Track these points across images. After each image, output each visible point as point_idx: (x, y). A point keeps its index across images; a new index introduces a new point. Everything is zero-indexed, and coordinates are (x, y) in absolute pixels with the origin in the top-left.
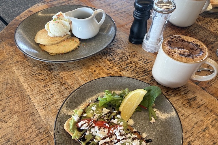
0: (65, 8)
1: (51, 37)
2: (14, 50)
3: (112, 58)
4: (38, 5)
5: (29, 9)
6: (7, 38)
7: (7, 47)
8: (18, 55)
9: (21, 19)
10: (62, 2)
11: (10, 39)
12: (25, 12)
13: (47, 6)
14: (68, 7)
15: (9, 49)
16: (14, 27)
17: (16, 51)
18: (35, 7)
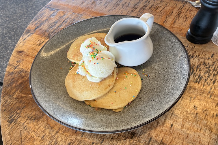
0: (72, 30)
1: (97, 83)
2: (46, 125)
3: (197, 77)
4: (25, 39)
5: (15, 50)
6: (19, 109)
7: (32, 126)
8: (60, 132)
9: (16, 70)
10: (54, 22)
11: (26, 109)
12: (13, 56)
13: (37, 35)
14: (76, 27)
15: (37, 127)
16: (16, 86)
17: (52, 126)
18: (22, 44)
